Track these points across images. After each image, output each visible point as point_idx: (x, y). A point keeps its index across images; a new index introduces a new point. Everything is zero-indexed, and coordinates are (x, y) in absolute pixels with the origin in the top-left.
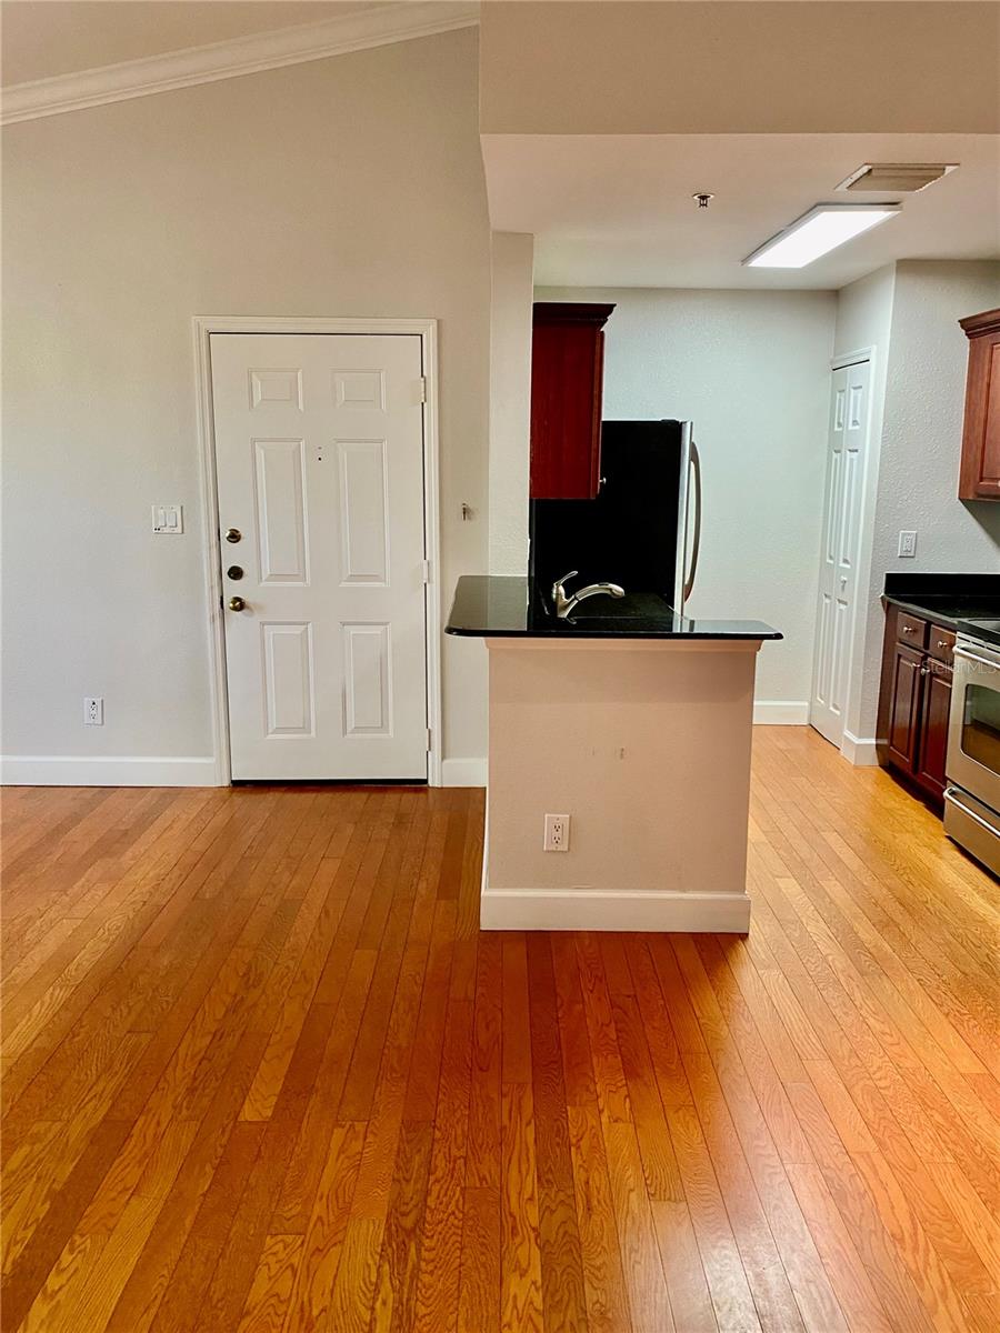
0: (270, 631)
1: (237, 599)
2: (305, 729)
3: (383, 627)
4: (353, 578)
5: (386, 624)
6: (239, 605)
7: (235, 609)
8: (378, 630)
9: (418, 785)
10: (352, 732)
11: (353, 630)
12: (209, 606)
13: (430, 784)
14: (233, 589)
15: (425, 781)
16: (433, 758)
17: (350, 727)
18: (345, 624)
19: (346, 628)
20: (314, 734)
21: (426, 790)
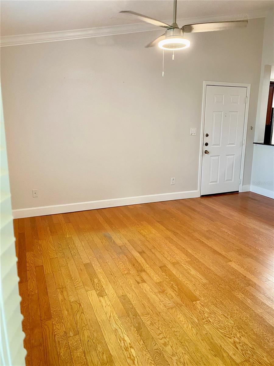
0: (212, 158)
1: (206, 151)
2: (216, 182)
4: (229, 144)
5: (234, 155)
6: (206, 152)
7: (206, 153)
8: (232, 157)
9: (237, 192)
11: (228, 157)
12: (200, 153)
13: (239, 192)
14: (206, 148)
15: (238, 191)
16: (241, 186)
17: (225, 180)
18: (227, 155)
19: (227, 156)
20: (218, 182)
21: (238, 193)
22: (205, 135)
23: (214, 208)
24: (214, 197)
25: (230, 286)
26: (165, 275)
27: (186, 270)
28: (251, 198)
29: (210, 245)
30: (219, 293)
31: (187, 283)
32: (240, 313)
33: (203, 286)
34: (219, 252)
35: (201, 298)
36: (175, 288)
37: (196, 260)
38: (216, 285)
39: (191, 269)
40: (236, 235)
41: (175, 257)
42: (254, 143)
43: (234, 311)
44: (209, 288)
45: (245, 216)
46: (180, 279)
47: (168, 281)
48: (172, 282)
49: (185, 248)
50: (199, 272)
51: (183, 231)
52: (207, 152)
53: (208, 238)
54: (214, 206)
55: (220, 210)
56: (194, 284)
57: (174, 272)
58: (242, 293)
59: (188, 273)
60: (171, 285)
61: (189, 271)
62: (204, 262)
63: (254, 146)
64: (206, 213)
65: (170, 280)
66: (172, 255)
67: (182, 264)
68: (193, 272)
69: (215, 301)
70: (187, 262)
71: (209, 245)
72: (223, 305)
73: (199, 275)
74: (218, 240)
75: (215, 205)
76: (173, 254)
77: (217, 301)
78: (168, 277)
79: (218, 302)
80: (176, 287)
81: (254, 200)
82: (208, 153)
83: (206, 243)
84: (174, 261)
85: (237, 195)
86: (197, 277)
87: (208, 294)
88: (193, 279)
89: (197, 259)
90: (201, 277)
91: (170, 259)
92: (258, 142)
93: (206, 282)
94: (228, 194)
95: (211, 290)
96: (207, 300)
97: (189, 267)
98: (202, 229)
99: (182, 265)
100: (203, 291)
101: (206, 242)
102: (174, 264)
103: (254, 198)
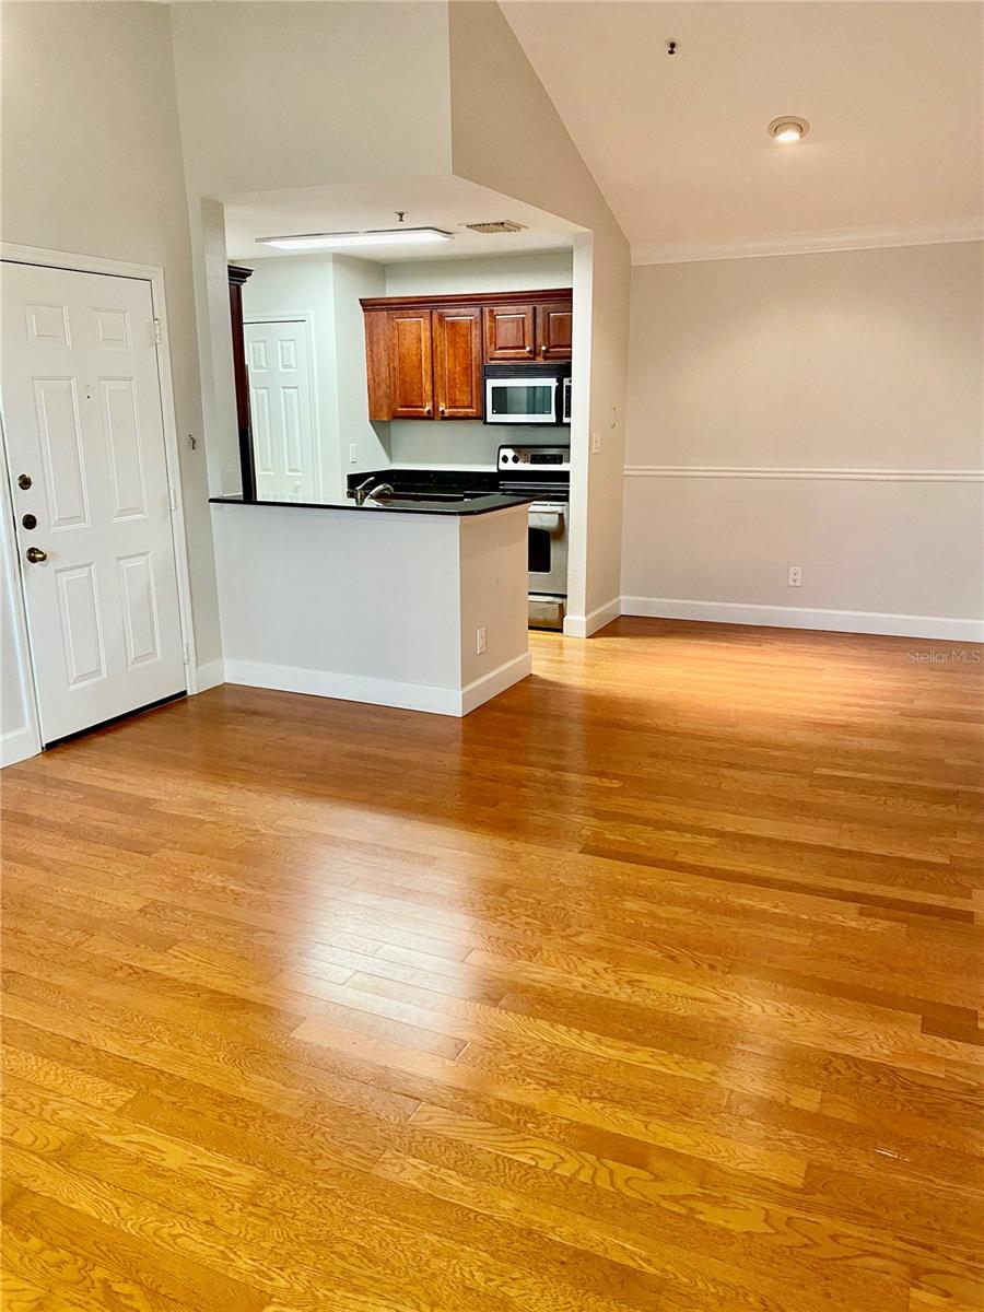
0: (64, 577)
1: (32, 550)
2: (98, 672)
3: (144, 558)
4: (122, 513)
5: (146, 554)
6: (34, 555)
7: (33, 560)
8: (140, 561)
9: (181, 697)
10: (132, 664)
11: (126, 564)
13: (189, 693)
14: (30, 539)
15: (185, 693)
16: (190, 669)
17: (130, 661)
18: (119, 559)
19: (121, 562)
20: (104, 675)
21: (185, 701)
22: (15, 482)
23: (126, 789)
24: (101, 740)
25: (354, 1146)
26: (41, 1251)
27: (138, 1161)
28: (243, 712)
29: (186, 978)
30: (333, 1209)
31: (175, 1232)
32: (454, 1262)
33: (251, 1208)
34: (238, 994)
35: (272, 1279)
36: (129, 1297)
37: (158, 1084)
38: (303, 1172)
39: (158, 1142)
40: (263, 888)
41: (55, 1112)
42: (211, 500)
43: (427, 1264)
44: (279, 1205)
45: (256, 792)
46: (128, 1227)
47: (77, 1277)
48: (99, 1273)
49: (82, 1040)
50: (198, 1139)
51: (33, 950)
52: (40, 556)
53: (163, 945)
54: (123, 782)
55: (151, 793)
56: (207, 1223)
57: (84, 1205)
58: (413, 1156)
59: (156, 1171)
60: (98, 1292)
61: (154, 1158)
62: (198, 1078)
63: (212, 511)
64: (100, 823)
65: (80, 1263)
66: (33, 1106)
67: (105, 1138)
68: (176, 1155)
69: (339, 1262)
70: (120, 1112)
71: (180, 977)
72: (376, 1264)
73: (209, 1159)
74: (204, 938)
75: (122, 776)
76: (36, 1101)
77: (343, 1257)
78: (64, 1255)
79: (351, 1260)
80: (127, 1288)
81: (255, 713)
82: (43, 559)
83: (167, 973)
84: (56, 1136)
85: (183, 707)
86: (206, 1174)
87: (291, 1241)
88: (191, 1196)
89: (162, 1073)
90: (220, 1162)
91: (30, 1139)
92: (226, 495)
93: (252, 1177)
94: (151, 713)
95: (293, 1211)
96: (303, 1276)
97: (142, 1138)
98: (118, 908)
99: (108, 1145)
100: (264, 1235)
101: (160, 968)
102: (62, 1157)
103: (252, 707)
